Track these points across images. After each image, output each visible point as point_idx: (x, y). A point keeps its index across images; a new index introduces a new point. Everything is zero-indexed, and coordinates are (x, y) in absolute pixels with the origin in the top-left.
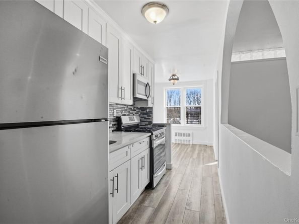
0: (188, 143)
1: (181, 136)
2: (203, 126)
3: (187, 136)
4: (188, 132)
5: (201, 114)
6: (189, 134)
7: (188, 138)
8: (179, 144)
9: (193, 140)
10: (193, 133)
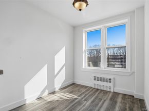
0: (108, 90)
1: (101, 81)
2: (129, 71)
3: (107, 82)
4: (109, 77)
5: (125, 58)
6: (110, 80)
7: (108, 84)
8: (98, 89)
9: (114, 87)
10: (114, 78)
